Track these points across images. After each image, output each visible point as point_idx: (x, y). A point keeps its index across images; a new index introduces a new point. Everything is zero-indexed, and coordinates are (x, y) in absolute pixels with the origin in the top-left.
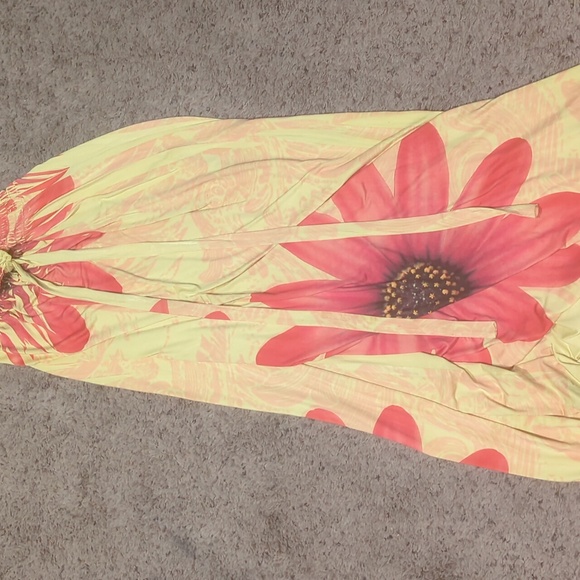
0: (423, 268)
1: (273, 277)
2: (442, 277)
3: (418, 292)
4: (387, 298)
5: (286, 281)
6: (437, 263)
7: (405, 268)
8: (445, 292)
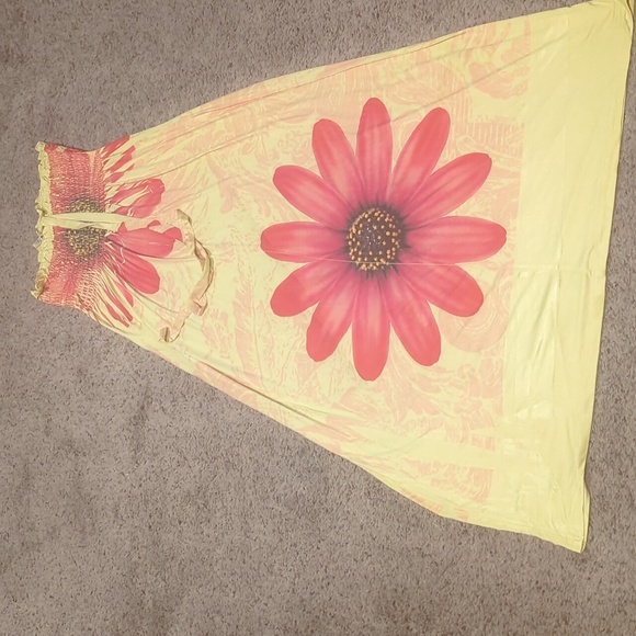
0: (373, 213)
1: (274, 218)
2: (386, 220)
3: (370, 235)
4: (350, 243)
5: (281, 221)
6: (384, 208)
7: (361, 214)
8: (388, 233)
